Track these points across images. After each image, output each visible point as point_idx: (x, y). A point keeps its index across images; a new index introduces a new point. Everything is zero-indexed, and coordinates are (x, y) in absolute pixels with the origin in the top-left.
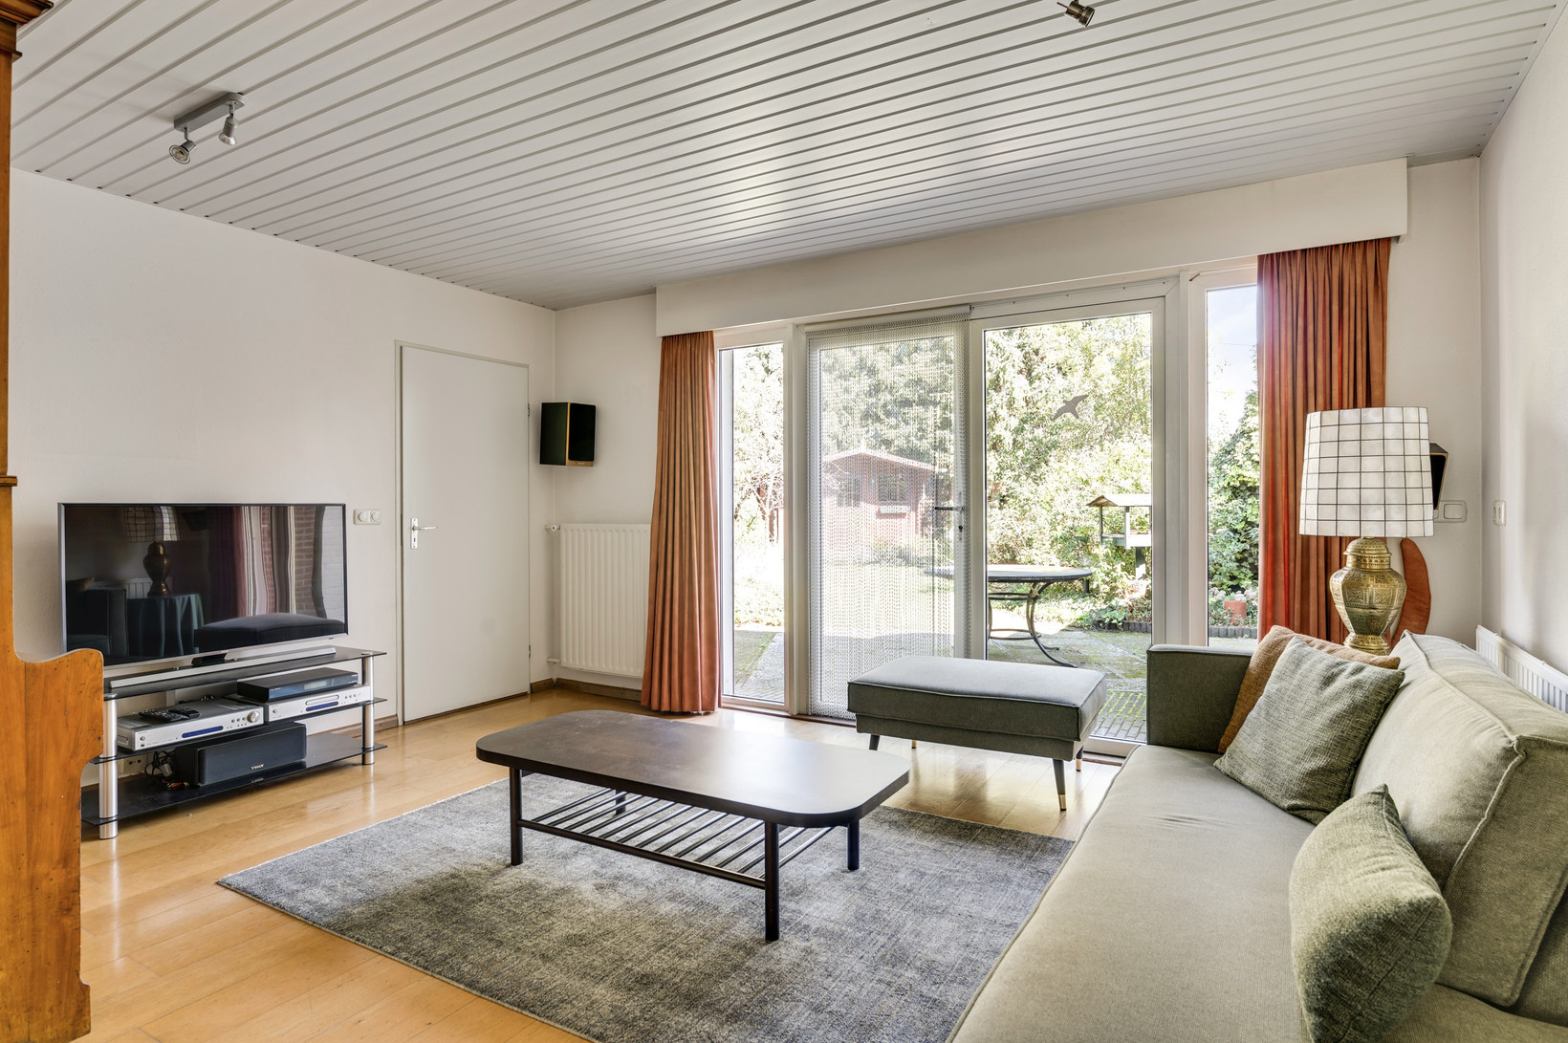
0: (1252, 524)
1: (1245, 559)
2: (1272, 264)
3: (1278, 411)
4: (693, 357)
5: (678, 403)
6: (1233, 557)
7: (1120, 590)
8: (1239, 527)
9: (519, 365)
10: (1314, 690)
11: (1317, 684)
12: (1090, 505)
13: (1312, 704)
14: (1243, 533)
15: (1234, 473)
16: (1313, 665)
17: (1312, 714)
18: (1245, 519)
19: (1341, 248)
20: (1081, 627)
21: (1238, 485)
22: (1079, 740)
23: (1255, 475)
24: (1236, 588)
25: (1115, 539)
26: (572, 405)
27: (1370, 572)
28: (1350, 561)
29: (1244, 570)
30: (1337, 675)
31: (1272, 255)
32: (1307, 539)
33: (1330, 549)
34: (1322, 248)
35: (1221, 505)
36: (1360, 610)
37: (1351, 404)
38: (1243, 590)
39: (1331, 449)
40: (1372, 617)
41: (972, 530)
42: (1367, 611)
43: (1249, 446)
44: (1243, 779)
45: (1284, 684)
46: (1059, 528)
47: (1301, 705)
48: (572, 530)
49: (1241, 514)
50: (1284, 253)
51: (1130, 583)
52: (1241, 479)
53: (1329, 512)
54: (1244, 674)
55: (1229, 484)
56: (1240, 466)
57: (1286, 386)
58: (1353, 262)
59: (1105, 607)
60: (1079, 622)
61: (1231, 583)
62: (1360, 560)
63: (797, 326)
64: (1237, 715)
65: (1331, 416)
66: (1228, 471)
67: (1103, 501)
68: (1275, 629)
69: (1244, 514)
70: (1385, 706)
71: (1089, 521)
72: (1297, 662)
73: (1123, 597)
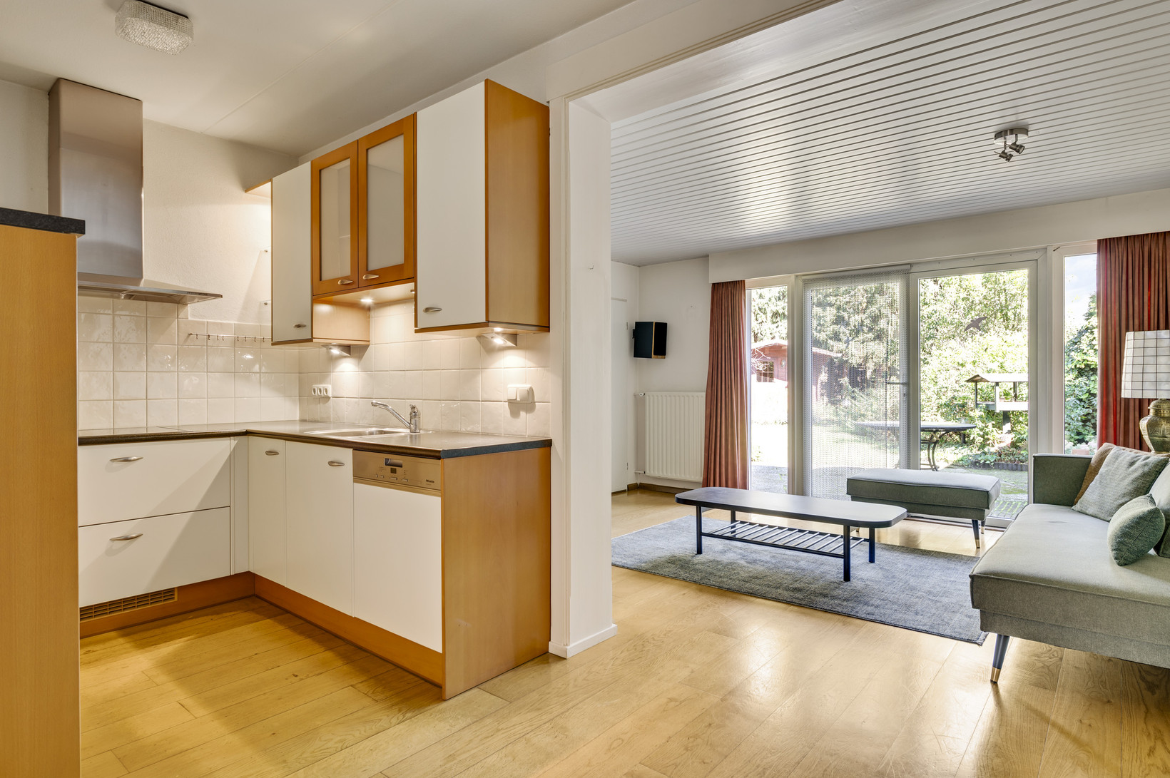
0: (1094, 395)
1: (1089, 420)
2: (1106, 246)
3: (1109, 328)
4: (733, 295)
5: (723, 322)
6: (1079, 418)
7: (990, 441)
8: (1084, 397)
9: (623, 300)
10: (1124, 469)
11: (1126, 466)
12: (968, 381)
13: (1123, 475)
14: (1087, 402)
15: (1080, 358)
16: (1124, 458)
17: (1123, 479)
18: (1089, 391)
19: (1150, 236)
20: (963, 466)
21: (1083, 366)
22: (988, 508)
23: (1095, 359)
24: (1080, 441)
25: (987, 406)
26: (656, 323)
27: (1164, 418)
28: (1152, 411)
29: (1087, 428)
30: (1136, 461)
31: (1106, 239)
32: (1127, 400)
33: (1141, 406)
34: (1138, 235)
35: (1070, 381)
36: (1157, 438)
37: (1156, 328)
38: (1087, 442)
39: (1140, 352)
40: (1164, 442)
41: (911, 397)
42: (1162, 439)
43: (1092, 338)
44: (1087, 512)
45: (1109, 468)
46: (943, 397)
47: (1118, 476)
48: (653, 396)
49: (1085, 388)
50: (1114, 238)
51: (998, 436)
52: (1085, 362)
53: (1139, 385)
54: (1088, 467)
55: (1076, 366)
56: (1085, 354)
57: (1115, 313)
58: (1158, 243)
59: (979, 452)
60: (961, 462)
61: (1077, 437)
62: (1157, 412)
63: (797, 276)
64: (1084, 486)
65: (1140, 334)
66: (1075, 357)
67: (978, 378)
68: (1105, 445)
69: (1088, 388)
70: (1159, 473)
71: (967, 392)
72: (1117, 457)
73: (993, 446)
